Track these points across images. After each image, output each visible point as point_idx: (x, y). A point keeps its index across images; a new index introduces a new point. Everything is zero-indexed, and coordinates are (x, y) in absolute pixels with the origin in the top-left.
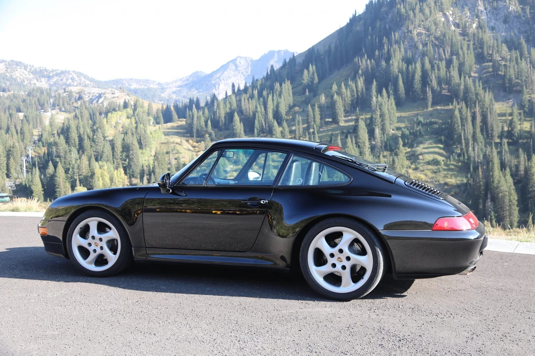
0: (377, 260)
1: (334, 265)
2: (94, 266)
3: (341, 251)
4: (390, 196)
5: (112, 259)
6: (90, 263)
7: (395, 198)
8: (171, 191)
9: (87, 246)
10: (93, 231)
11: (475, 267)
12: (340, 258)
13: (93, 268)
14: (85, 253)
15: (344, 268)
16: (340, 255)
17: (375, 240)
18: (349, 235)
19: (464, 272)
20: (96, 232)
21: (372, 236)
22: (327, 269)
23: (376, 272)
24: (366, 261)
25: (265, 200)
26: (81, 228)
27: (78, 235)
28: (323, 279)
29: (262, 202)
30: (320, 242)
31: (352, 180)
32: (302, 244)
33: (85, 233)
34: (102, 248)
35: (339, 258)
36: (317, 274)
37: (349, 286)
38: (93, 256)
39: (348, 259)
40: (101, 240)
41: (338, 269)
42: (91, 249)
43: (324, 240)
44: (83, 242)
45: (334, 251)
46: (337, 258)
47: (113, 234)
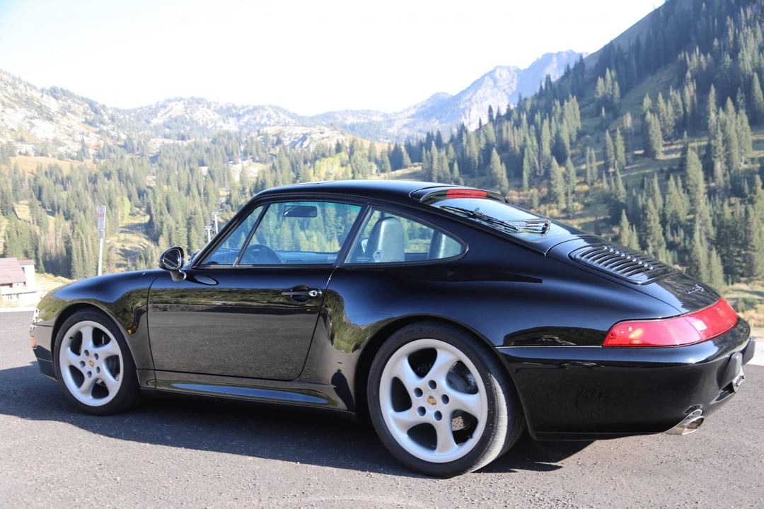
0: (494, 403)
1: (422, 411)
2: (91, 397)
3: (433, 384)
4: (541, 281)
5: (114, 385)
6: (85, 393)
7: (549, 284)
8: (185, 277)
9: (79, 366)
10: (88, 343)
11: (702, 420)
12: (433, 398)
13: (89, 400)
14: (78, 376)
15: (439, 415)
16: (432, 392)
17: (490, 366)
18: (448, 355)
19: (676, 428)
20: (91, 343)
21: (485, 357)
22: (411, 416)
23: (492, 427)
24: (476, 404)
25: (317, 290)
26: (71, 338)
27: (69, 349)
28: (406, 436)
29: (312, 295)
30: (399, 366)
31: (467, 250)
32: (371, 371)
33: (76, 345)
34: (98, 369)
35: (431, 397)
36: (396, 424)
37: (449, 451)
38: (88, 382)
39: (446, 399)
40: (96, 356)
41: (429, 417)
42: (84, 371)
43: (406, 363)
44: (75, 360)
45: (423, 383)
46: (428, 396)
47: (113, 348)
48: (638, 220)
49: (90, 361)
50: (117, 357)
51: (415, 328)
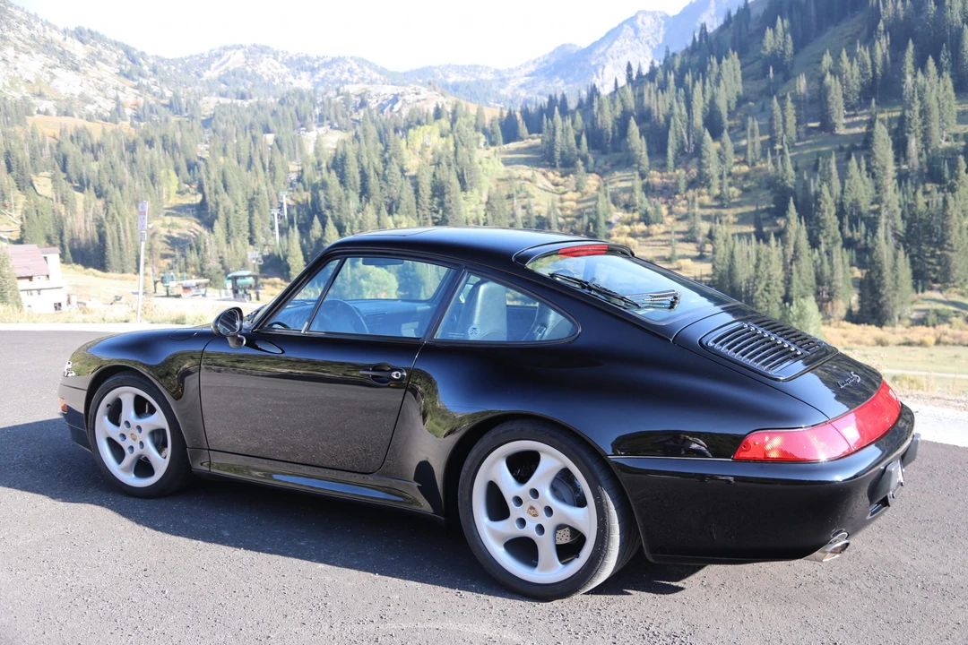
0: (604, 520)
1: (522, 522)
2: (133, 475)
3: (535, 493)
5: (161, 463)
6: (126, 470)
8: (245, 342)
9: (119, 440)
10: (128, 412)
11: (847, 544)
12: (534, 508)
13: (131, 480)
14: (118, 452)
15: (540, 529)
16: (534, 502)
17: (601, 477)
18: (552, 461)
19: (817, 554)
20: (132, 413)
21: (595, 467)
22: (508, 528)
23: (602, 548)
24: (583, 518)
25: (401, 371)
26: (108, 405)
27: (106, 418)
28: (503, 549)
29: (395, 377)
30: (495, 469)
31: (580, 331)
32: (463, 473)
33: (115, 413)
34: (142, 444)
35: (532, 508)
36: (492, 535)
37: (551, 571)
38: (129, 458)
39: (549, 511)
40: (139, 428)
41: (530, 531)
42: (125, 445)
43: (504, 466)
44: (115, 432)
45: (523, 490)
46: (528, 507)
47: (158, 420)
48: (809, 211)
49: (132, 434)
50: (163, 431)
51: (515, 427)
